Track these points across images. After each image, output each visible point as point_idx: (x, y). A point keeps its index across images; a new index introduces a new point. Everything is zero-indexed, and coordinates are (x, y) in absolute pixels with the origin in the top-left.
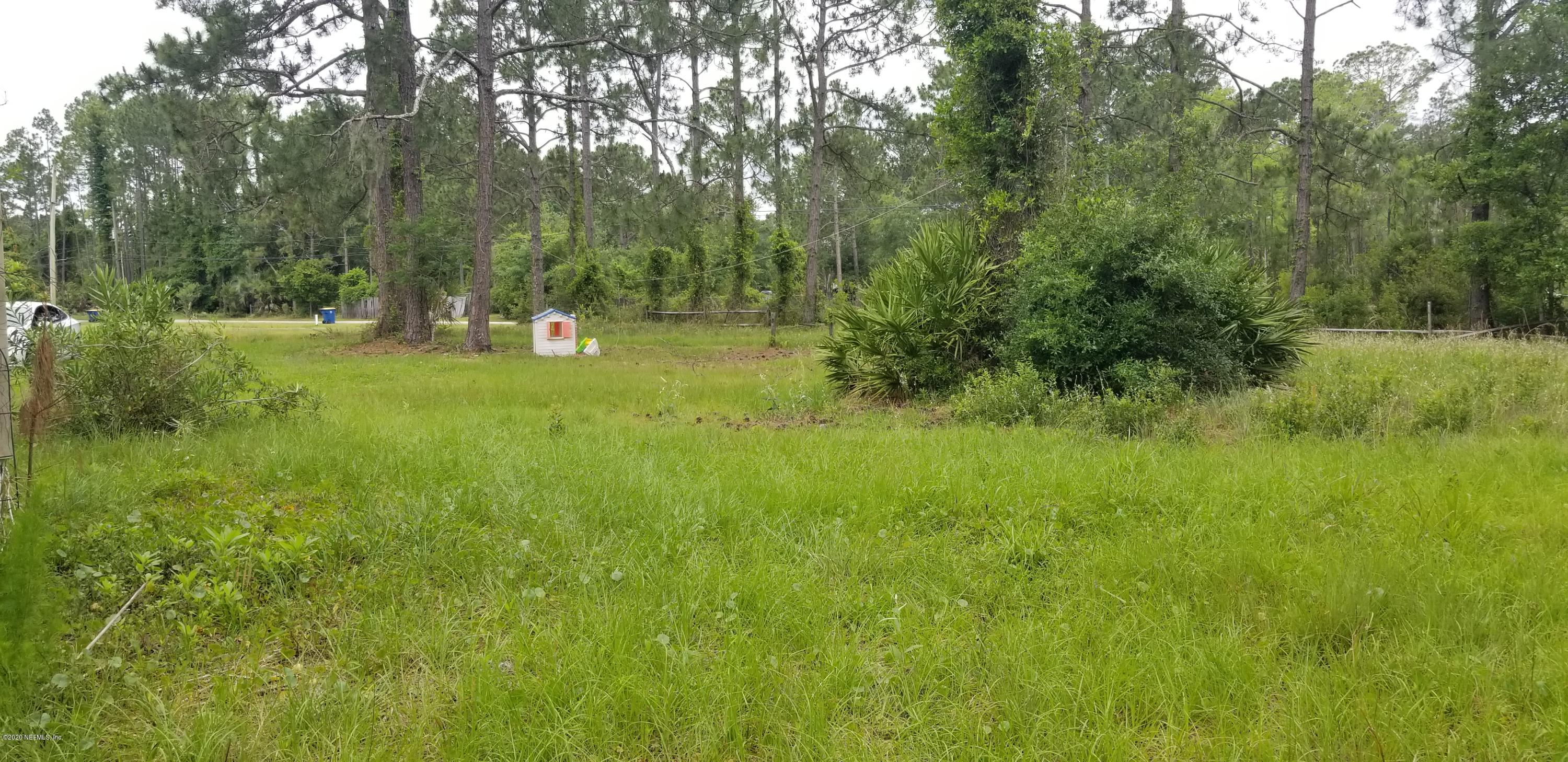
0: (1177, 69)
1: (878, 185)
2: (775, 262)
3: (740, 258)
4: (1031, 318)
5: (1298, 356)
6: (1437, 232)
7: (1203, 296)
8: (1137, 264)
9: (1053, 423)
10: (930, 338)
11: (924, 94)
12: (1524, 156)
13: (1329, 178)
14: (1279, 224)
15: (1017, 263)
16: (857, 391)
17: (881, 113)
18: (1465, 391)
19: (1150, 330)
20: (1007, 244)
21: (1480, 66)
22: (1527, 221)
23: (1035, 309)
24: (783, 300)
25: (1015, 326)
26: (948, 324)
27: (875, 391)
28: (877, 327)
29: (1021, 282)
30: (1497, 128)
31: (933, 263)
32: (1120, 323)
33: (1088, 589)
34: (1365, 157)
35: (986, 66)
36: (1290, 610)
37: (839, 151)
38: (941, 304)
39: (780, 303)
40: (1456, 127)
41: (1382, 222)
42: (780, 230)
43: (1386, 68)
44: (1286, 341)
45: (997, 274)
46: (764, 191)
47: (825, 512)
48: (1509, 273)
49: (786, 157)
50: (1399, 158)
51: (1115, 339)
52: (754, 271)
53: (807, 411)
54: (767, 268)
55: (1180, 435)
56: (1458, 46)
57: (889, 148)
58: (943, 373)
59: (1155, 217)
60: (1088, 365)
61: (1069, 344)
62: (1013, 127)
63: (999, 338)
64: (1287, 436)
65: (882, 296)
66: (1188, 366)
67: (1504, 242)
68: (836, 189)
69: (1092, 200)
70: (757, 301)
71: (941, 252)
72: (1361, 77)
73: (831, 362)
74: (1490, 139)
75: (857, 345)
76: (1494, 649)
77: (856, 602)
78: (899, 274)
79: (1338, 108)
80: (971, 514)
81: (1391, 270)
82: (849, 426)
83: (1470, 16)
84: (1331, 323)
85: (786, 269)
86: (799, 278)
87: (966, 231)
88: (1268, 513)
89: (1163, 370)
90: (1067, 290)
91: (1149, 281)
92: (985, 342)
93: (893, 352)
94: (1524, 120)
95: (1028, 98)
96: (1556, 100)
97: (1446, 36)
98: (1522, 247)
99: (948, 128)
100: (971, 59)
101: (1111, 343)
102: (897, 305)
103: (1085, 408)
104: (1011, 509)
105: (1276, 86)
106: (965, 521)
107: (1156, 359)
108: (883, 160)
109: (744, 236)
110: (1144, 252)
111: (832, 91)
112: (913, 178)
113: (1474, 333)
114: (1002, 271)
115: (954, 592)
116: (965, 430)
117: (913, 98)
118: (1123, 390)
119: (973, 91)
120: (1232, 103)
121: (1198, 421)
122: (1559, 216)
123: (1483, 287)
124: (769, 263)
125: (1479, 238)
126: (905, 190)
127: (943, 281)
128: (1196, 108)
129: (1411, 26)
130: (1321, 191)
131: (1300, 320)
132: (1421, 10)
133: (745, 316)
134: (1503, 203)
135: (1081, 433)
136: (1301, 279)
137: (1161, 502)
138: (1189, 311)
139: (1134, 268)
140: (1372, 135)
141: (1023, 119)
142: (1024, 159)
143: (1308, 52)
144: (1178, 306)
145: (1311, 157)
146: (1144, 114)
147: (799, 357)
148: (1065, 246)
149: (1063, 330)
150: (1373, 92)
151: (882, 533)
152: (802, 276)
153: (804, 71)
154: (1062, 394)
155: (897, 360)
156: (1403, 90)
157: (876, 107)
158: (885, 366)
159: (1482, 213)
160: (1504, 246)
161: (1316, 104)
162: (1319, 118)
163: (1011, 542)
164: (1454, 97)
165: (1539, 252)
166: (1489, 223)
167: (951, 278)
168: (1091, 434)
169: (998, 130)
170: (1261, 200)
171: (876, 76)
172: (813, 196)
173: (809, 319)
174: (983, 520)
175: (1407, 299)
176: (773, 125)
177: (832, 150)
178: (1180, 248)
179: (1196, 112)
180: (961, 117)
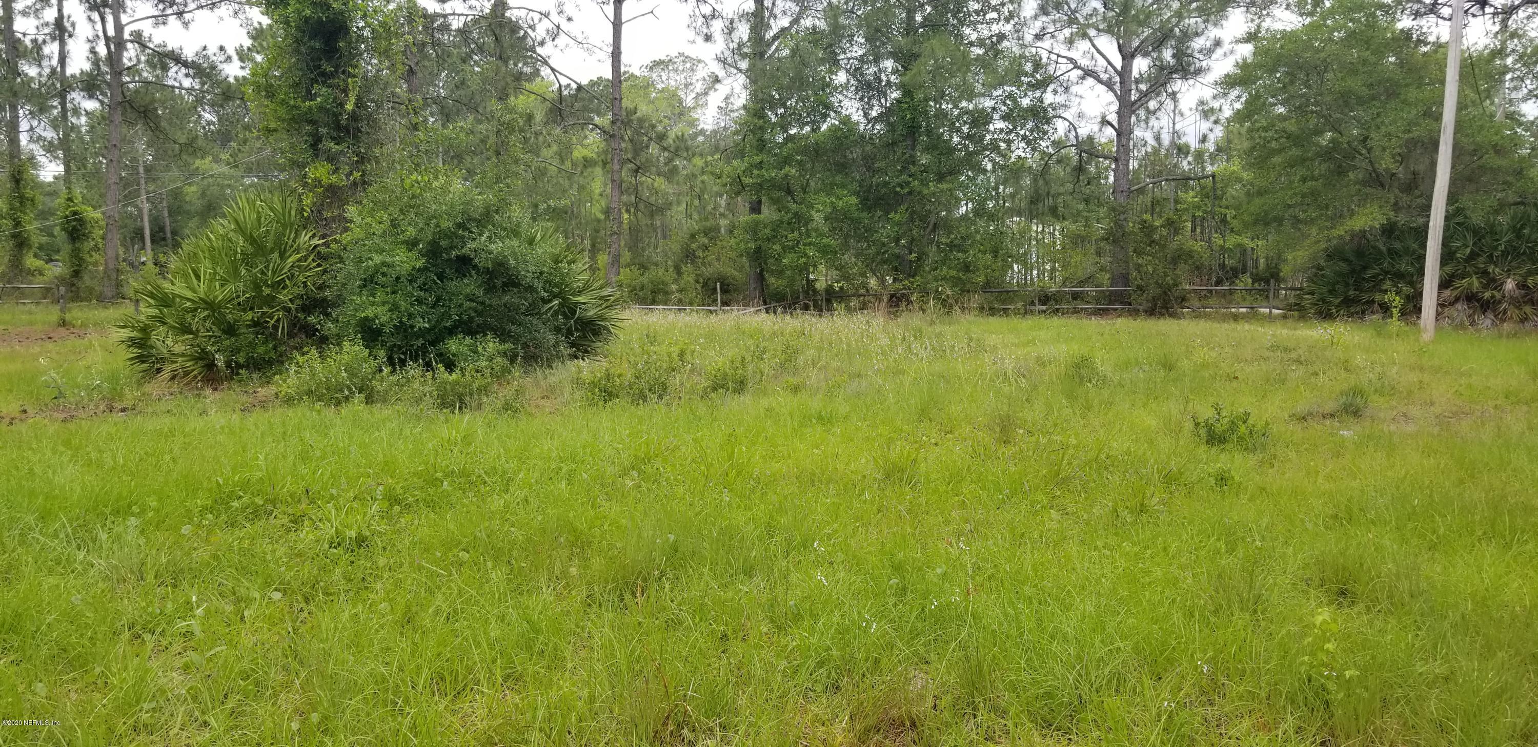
0: (501, 58)
1: (190, 149)
2: (63, 229)
3: (18, 224)
4: (360, 294)
5: (612, 330)
6: (723, 222)
7: (527, 273)
8: (464, 243)
9: (385, 401)
10: (250, 315)
11: (243, 55)
12: (787, 161)
13: (637, 171)
14: (595, 210)
15: (346, 238)
16: (166, 374)
17: (191, 71)
18: (743, 358)
19: (480, 308)
20: (334, 219)
21: (753, 81)
22: (790, 215)
23: (365, 286)
24: (76, 274)
25: (344, 303)
26: (270, 301)
27: (186, 374)
28: (188, 304)
29: (348, 258)
30: (767, 136)
31: (251, 236)
32: (450, 300)
33: (411, 565)
34: (666, 154)
35: (304, 32)
36: (597, 563)
37: (142, 109)
38: (261, 280)
39: (72, 276)
40: (736, 133)
41: (681, 213)
42: (69, 193)
43: (682, 76)
44: (602, 318)
45: (323, 249)
46: (50, 148)
47: (116, 512)
48: (777, 259)
49: (76, 111)
50: (693, 156)
51: (446, 315)
52: (37, 239)
53: (103, 399)
54: (55, 237)
55: (507, 407)
56: (736, 62)
57: (204, 110)
58: (266, 353)
59: (481, 199)
60: (420, 342)
61: (401, 322)
62: (335, 98)
63: (328, 315)
64: (602, 403)
65: (194, 270)
66: (515, 340)
67: (773, 233)
68: (141, 151)
69: (419, 178)
70: (41, 274)
71: (260, 224)
72: (663, 82)
73: (133, 343)
74: (761, 145)
75: (164, 323)
76: (758, 579)
77: (150, 610)
78: (212, 247)
79: (644, 109)
80: (290, 500)
81: (689, 255)
82: (154, 413)
83: (745, 38)
84: (642, 301)
85: (78, 238)
86: (96, 248)
87: (288, 202)
88: (581, 475)
89: (492, 345)
90: (398, 268)
91: (477, 260)
92: (312, 319)
93: (208, 331)
94: (786, 131)
95: (351, 70)
96: (808, 116)
97: (727, 53)
98: (786, 237)
99: (263, 93)
100: (287, 23)
101: (442, 320)
102: (211, 280)
103: (416, 385)
104: (334, 491)
105: (592, 84)
106: (284, 508)
107: (485, 335)
108: (197, 122)
109: (22, 199)
110: (471, 232)
111: (132, 41)
112: (234, 144)
113: (752, 309)
114: (328, 247)
115: (267, 584)
116: (290, 413)
117: (229, 59)
118: (454, 365)
119: (291, 57)
120: (552, 95)
121: (523, 393)
122: (813, 213)
123: (758, 270)
124: (57, 230)
125: (753, 229)
126: (225, 156)
127: (264, 255)
128: (521, 97)
129: (700, 40)
130: (630, 182)
131: (612, 298)
132: (708, 27)
133: (27, 291)
134: (774, 201)
135: (412, 410)
136: (616, 261)
137: (485, 472)
138: (516, 290)
139: (462, 247)
140: (672, 135)
141: (345, 91)
142: (348, 132)
143: (616, 55)
144: (505, 285)
145: (621, 150)
146: (472, 99)
147: (94, 337)
148: (394, 224)
149: (395, 308)
150: (672, 97)
151: (186, 530)
152: (101, 246)
153: (96, 16)
154: (394, 371)
155: (213, 340)
156: (696, 98)
157: (185, 64)
158: (198, 346)
159: (756, 208)
160: (774, 237)
161: (626, 103)
162: (627, 115)
163: (332, 526)
164: (736, 107)
165: (798, 242)
166: (762, 217)
167: (272, 251)
168: (421, 410)
169: (319, 99)
170: (581, 188)
171: (184, 30)
172: (110, 157)
173: (109, 294)
174: (304, 506)
175: (701, 280)
176: (58, 74)
177: (132, 107)
178: (505, 229)
179: (521, 102)
180: (278, 82)
